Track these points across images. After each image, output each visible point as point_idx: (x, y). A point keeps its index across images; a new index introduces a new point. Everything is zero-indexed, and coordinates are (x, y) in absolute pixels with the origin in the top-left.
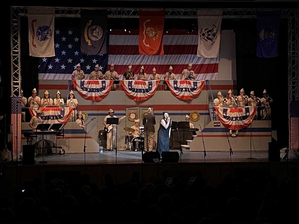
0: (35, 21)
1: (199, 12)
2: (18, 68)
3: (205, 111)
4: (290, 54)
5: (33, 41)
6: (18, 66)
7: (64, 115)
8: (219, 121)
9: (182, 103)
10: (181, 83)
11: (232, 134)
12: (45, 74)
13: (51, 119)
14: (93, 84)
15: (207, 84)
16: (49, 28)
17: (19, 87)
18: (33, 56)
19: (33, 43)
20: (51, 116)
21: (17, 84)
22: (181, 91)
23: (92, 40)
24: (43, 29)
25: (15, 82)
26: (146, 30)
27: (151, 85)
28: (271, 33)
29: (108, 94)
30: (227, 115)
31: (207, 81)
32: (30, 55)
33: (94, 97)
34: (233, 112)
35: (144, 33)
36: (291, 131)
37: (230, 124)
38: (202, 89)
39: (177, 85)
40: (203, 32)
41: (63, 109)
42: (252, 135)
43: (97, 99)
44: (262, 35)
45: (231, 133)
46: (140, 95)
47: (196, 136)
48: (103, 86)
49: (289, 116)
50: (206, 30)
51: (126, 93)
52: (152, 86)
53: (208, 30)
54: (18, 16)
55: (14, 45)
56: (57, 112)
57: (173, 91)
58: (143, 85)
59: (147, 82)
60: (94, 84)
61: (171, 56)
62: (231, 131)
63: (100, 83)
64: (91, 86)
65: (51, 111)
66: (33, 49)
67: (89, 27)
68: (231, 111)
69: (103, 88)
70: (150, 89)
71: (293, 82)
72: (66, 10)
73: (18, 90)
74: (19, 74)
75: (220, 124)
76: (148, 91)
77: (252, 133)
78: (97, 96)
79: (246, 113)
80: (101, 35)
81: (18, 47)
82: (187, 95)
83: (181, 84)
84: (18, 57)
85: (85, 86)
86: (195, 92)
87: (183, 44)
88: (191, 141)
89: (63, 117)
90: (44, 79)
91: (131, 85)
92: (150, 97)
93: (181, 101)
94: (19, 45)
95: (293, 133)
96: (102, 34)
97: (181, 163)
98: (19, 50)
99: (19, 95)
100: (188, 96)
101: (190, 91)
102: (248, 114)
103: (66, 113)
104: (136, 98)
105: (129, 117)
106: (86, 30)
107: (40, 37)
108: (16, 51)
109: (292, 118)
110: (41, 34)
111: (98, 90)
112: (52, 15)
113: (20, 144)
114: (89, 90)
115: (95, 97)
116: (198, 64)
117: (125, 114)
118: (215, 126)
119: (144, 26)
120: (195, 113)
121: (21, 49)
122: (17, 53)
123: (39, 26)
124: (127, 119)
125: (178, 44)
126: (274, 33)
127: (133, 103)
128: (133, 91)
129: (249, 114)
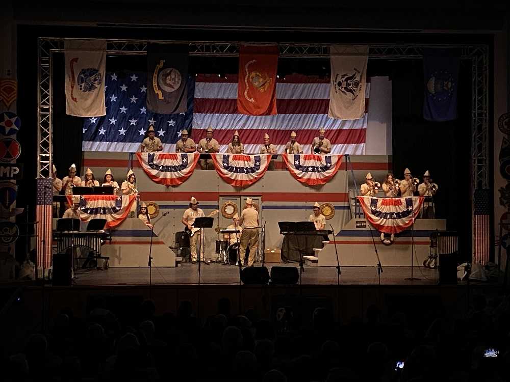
0: (76, 60)
1: (333, 48)
2: (48, 134)
3: (343, 203)
4: (475, 116)
5: (72, 92)
6: (48, 130)
7: (121, 207)
8: (365, 220)
9: (307, 190)
10: (306, 158)
11: (384, 240)
12: (94, 142)
13: (101, 214)
14: (168, 158)
15: (346, 161)
16: (97, 71)
17: (49, 162)
18: (72, 115)
19: (72, 95)
20: (101, 208)
21: (47, 158)
22: (306, 171)
23: (164, 91)
24: (88, 73)
25: (44, 155)
26: (249, 77)
27: (259, 161)
28: (446, 83)
29: (190, 175)
30: (378, 210)
31: (346, 156)
32: (67, 114)
33: (169, 180)
34: (387, 205)
35: (246, 81)
36: (475, 236)
37: (382, 224)
38: (339, 169)
39: (299, 161)
40: (339, 79)
41: (119, 198)
42: (414, 241)
43: (173, 183)
44: (432, 86)
45: (383, 238)
46: (241, 177)
47: (328, 242)
48: (183, 162)
49: (473, 212)
50: (343, 76)
51: (220, 174)
52: (260, 164)
53: (346, 77)
54: (48, 52)
55: (42, 97)
56: (111, 203)
57: (293, 171)
58: (246, 162)
59: (252, 157)
60: (170, 160)
61: (292, 116)
62: (382, 234)
63: (180, 158)
64: (165, 162)
65: (100, 201)
66: (71, 105)
67: (160, 70)
68: (383, 204)
69: (184, 166)
70: (257, 167)
71: (478, 159)
72: (124, 44)
73: (48, 167)
74: (50, 142)
75: (364, 224)
76: (253, 172)
77: (414, 238)
78: (174, 177)
79: (407, 207)
80: (178, 83)
81: (48, 100)
82: (315, 178)
83: (305, 160)
84: (48, 117)
85: (155, 162)
86: (328, 173)
87: (310, 98)
88: (320, 250)
89: (119, 210)
90: (93, 151)
91: (228, 161)
92: (257, 180)
93: (306, 186)
94: (50, 97)
95: (478, 240)
96: (180, 82)
97: (301, 285)
98: (49, 106)
99: (50, 175)
100: (317, 179)
101: (321, 171)
102: (410, 208)
103: (125, 204)
104: (235, 182)
105: (223, 211)
106: (155, 75)
107: (83, 85)
108: (46, 107)
109: (476, 216)
110: (85, 80)
111: (175, 169)
112: (102, 52)
113: (49, 252)
114: (161, 168)
115: (172, 180)
116: (334, 129)
117: (217, 207)
118: (357, 227)
119: (247, 70)
120: (328, 206)
121: (54, 104)
122: (47, 110)
123: (82, 68)
124: (221, 214)
125: (303, 97)
126: (450, 83)
127: (230, 189)
128: (231, 171)
129: (413, 208)
